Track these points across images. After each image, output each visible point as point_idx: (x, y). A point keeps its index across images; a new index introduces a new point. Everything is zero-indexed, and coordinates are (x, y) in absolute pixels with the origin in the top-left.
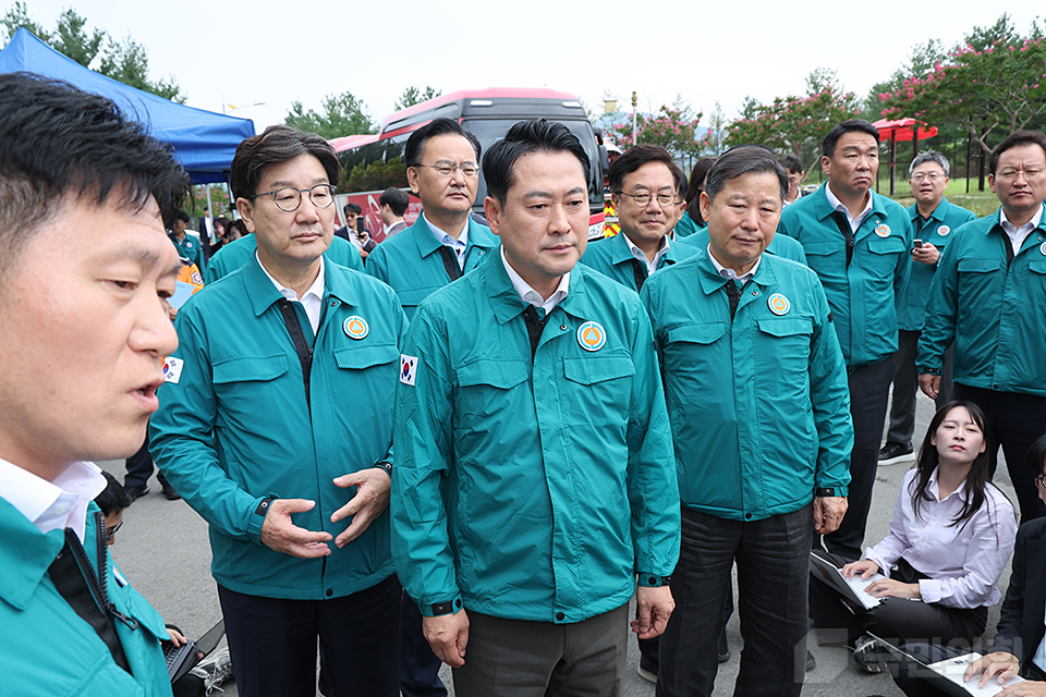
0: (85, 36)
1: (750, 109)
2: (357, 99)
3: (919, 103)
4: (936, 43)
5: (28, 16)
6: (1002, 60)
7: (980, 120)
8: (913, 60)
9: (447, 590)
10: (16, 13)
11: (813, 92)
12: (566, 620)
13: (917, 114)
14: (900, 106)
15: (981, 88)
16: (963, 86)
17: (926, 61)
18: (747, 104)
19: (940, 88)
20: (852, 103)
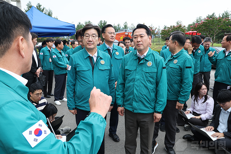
0: (41, 8)
1: (165, 28)
2: (91, 22)
3: (198, 28)
4: (201, 17)
5: (31, 4)
6: (214, 21)
7: (209, 32)
8: (196, 20)
9: (121, 103)
10: (29, 4)
11: (177, 25)
12: (134, 112)
13: (197, 30)
14: (194, 28)
15: (210, 26)
16: (206, 25)
17: (199, 20)
18: (165, 27)
19: (202, 25)
20: (185, 27)
